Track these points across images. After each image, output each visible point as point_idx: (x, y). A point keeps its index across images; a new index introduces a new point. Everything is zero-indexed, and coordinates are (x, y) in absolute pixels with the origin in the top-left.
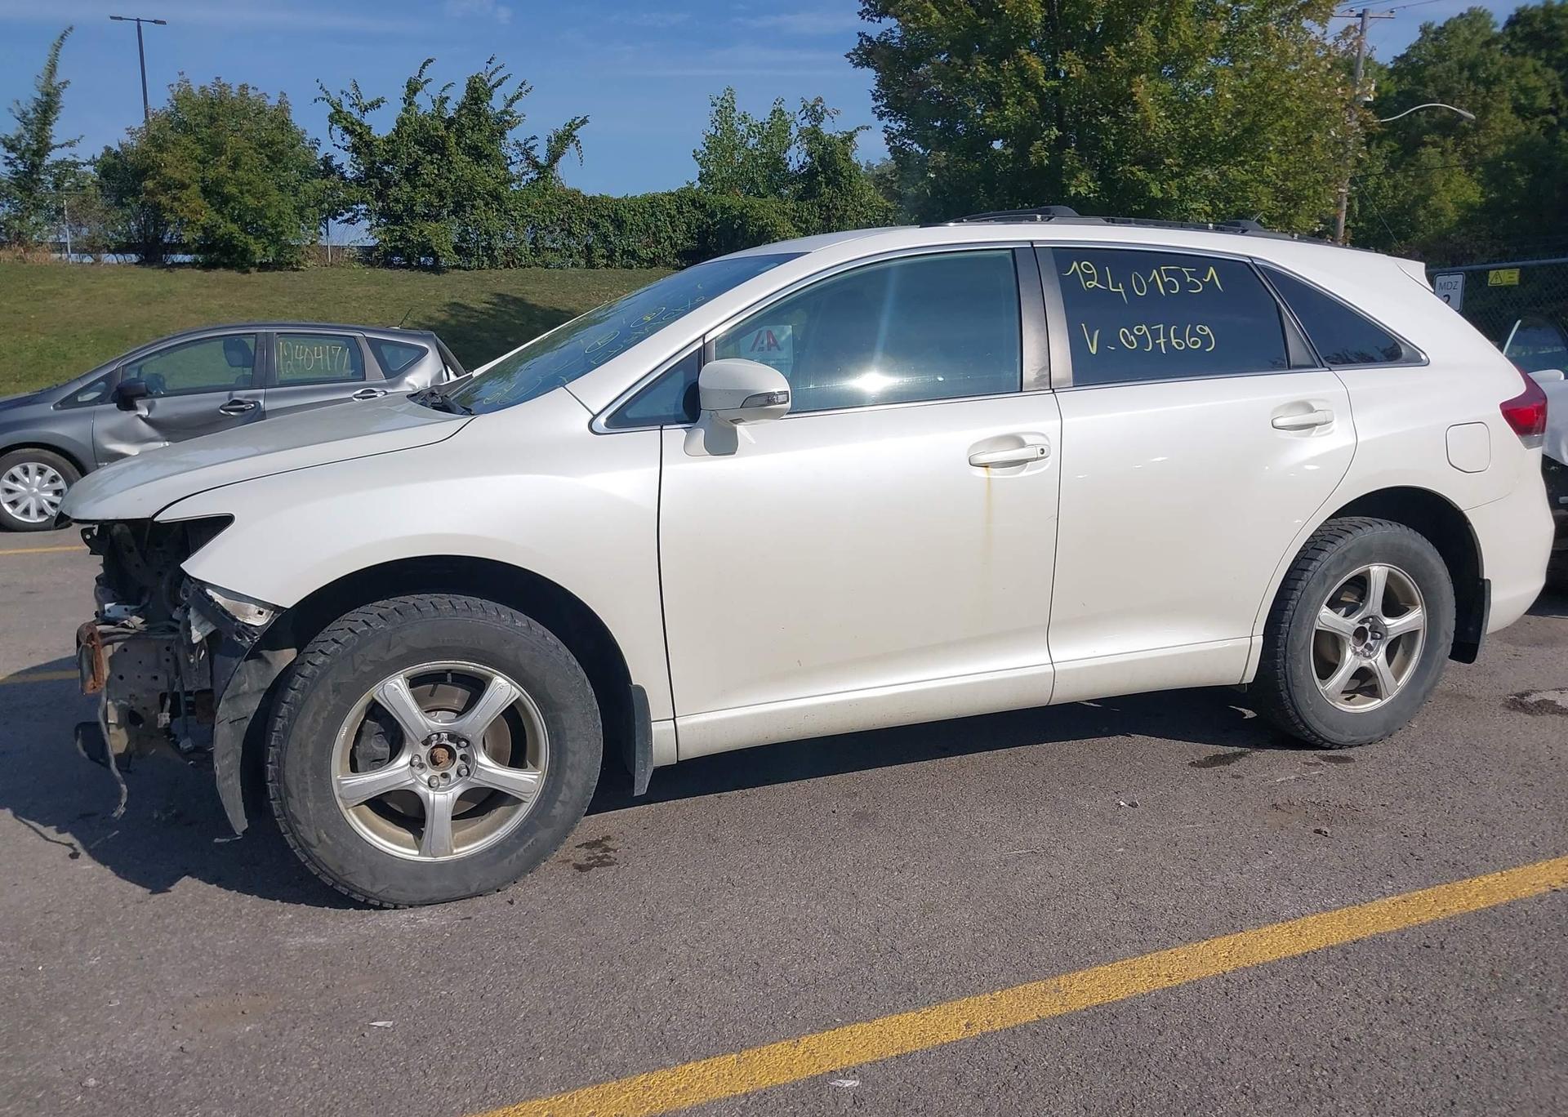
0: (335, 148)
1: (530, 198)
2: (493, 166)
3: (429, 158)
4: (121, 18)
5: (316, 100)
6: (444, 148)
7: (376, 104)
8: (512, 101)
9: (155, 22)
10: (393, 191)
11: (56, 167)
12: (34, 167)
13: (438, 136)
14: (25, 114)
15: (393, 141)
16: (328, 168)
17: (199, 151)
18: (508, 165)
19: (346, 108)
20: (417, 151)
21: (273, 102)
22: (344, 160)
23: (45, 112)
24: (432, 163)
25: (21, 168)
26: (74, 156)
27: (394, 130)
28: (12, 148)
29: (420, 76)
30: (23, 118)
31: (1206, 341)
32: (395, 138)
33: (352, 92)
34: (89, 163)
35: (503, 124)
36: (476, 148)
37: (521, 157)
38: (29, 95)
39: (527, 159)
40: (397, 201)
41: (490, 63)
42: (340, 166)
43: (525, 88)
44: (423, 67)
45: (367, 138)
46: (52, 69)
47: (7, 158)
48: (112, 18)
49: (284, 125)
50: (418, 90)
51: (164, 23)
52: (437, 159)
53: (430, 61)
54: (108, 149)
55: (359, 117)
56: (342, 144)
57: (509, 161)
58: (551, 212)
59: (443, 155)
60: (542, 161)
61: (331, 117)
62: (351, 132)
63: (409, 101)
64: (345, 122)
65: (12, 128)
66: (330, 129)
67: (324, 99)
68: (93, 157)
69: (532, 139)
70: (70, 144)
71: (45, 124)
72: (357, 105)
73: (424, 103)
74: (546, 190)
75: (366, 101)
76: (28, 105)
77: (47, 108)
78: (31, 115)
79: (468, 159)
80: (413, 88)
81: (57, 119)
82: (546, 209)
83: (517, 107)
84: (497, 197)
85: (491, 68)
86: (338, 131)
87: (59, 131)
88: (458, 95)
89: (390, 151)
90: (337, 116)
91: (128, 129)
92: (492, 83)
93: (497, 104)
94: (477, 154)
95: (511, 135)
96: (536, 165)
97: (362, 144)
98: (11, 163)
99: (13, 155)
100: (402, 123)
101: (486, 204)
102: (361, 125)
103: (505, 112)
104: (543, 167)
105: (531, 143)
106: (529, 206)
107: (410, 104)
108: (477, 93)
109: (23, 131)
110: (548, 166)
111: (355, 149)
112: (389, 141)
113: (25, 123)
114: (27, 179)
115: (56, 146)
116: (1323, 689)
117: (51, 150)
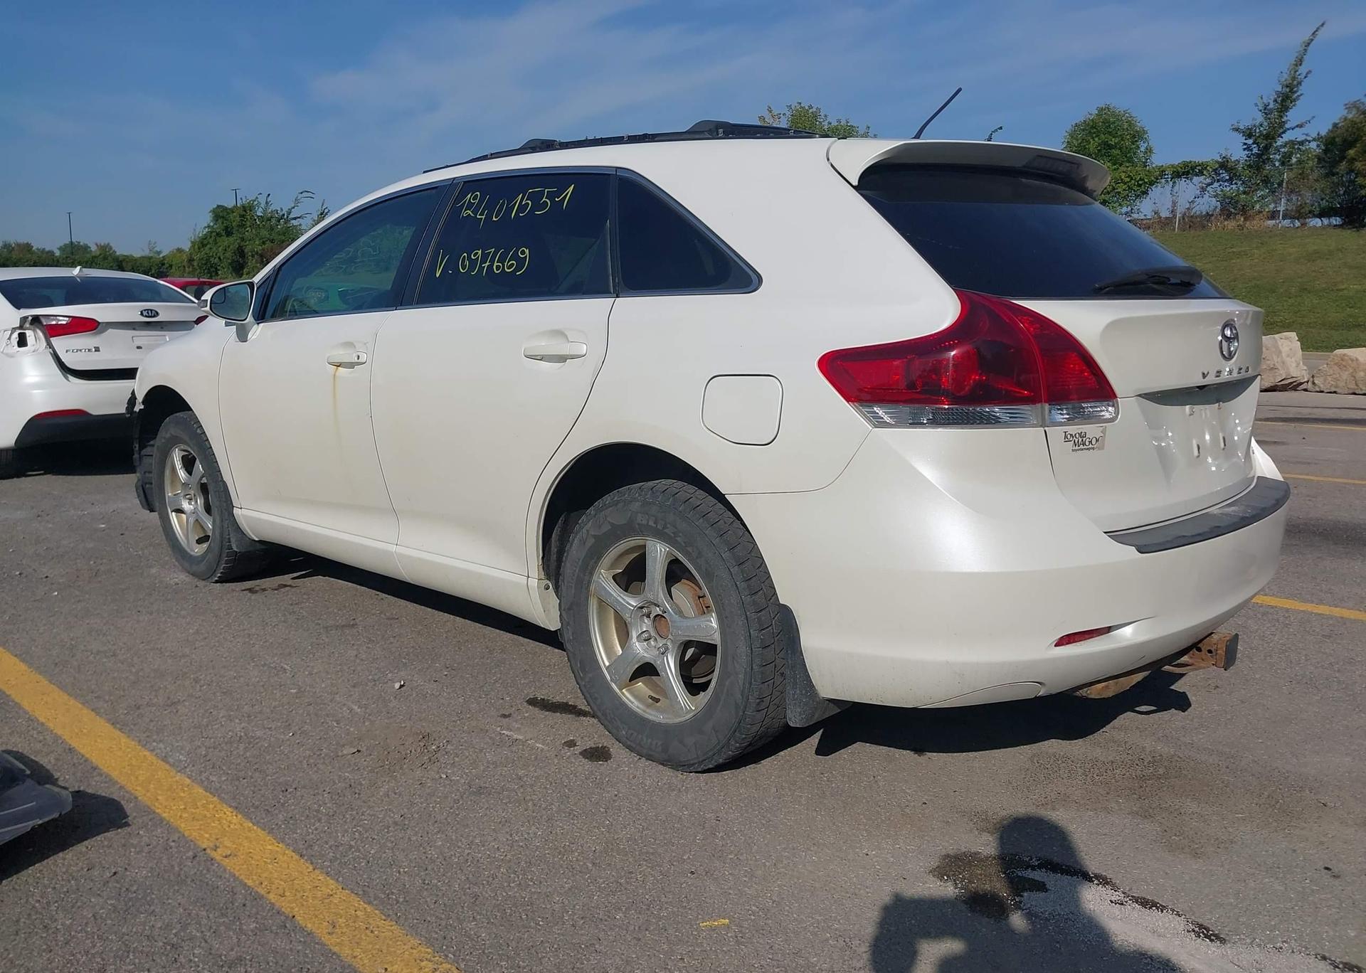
11: (1285, 146)
12: (1267, 148)
14: (1266, 107)
23: (1283, 100)
25: (1255, 150)
26: (1305, 135)
28: (1250, 136)
30: (1266, 110)
31: (521, 262)
34: (1314, 140)
38: (1270, 91)
46: (1299, 62)
47: (1245, 144)
54: (1333, 125)
65: (1254, 117)
68: (1318, 134)
70: (1300, 126)
71: (1282, 111)
76: (1270, 98)
77: (1286, 99)
78: (1271, 106)
81: (1294, 105)
87: (1293, 117)
91: (1346, 105)
98: (1248, 148)
99: (1250, 142)
109: (1261, 120)
113: (1266, 113)
114: (1259, 161)
115: (1288, 129)
116: (607, 668)
117: (1284, 132)
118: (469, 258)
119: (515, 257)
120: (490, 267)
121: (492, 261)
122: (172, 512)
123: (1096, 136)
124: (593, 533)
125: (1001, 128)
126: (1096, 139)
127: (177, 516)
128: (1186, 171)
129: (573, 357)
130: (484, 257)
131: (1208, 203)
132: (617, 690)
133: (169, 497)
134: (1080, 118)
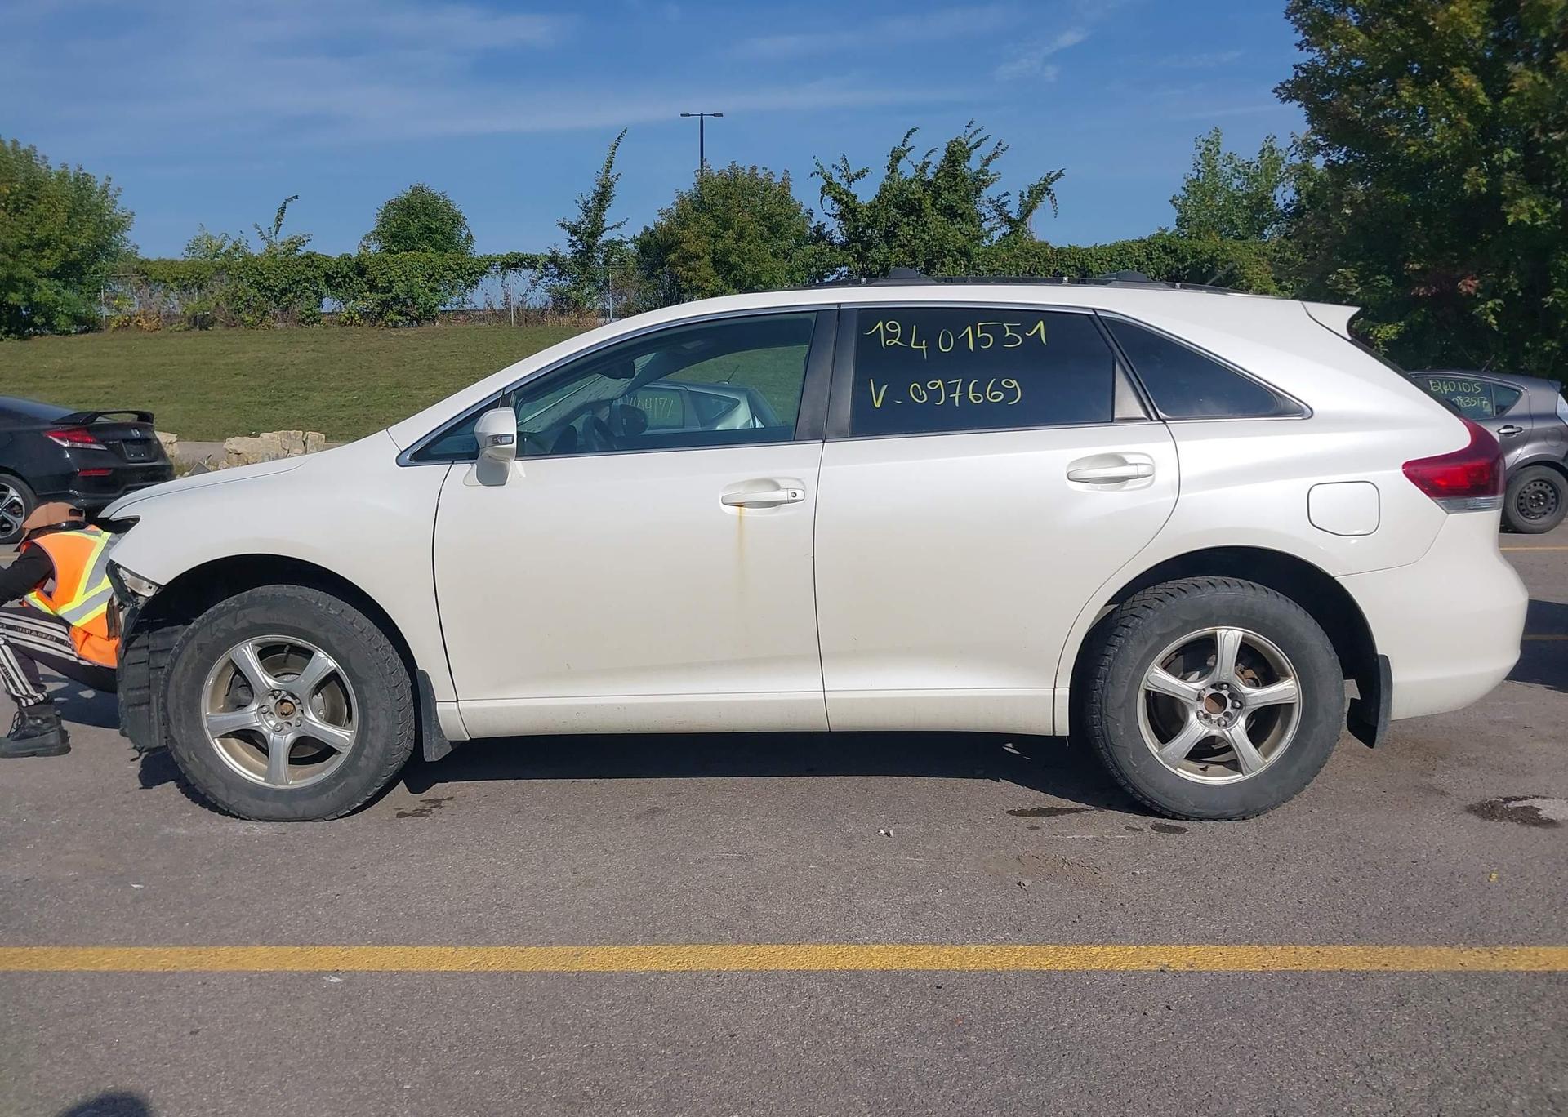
0: (824, 215)
1: (999, 252)
2: (966, 224)
3: (906, 220)
4: (689, 115)
5: (812, 175)
6: (921, 210)
7: (860, 175)
8: (988, 160)
9: (714, 115)
10: (873, 253)
11: (606, 246)
12: (590, 246)
13: (915, 199)
14: (586, 204)
15: (876, 206)
16: (820, 235)
17: (713, 226)
18: (983, 222)
19: (835, 180)
20: (894, 213)
21: (777, 180)
22: (834, 228)
23: (601, 200)
24: (909, 225)
25: (580, 247)
26: (622, 236)
27: (876, 196)
28: (575, 233)
29: (903, 145)
30: (585, 208)
31: (1011, 394)
32: (876, 203)
33: (841, 165)
34: (631, 241)
35: (978, 184)
36: (952, 207)
37: (994, 213)
38: (588, 189)
39: (1000, 215)
40: (875, 262)
41: (968, 127)
42: (830, 233)
43: (1001, 147)
44: (907, 137)
45: (852, 206)
46: (610, 163)
47: (570, 240)
48: (682, 115)
49: (784, 199)
50: (901, 157)
51: (721, 115)
52: (913, 221)
53: (914, 130)
54: (647, 228)
55: (846, 188)
56: (832, 212)
57: (983, 218)
58: (1018, 265)
59: (919, 217)
60: (1014, 216)
61: (823, 189)
62: (839, 201)
63: (892, 168)
64: (834, 192)
65: (575, 216)
66: (821, 199)
67: (818, 173)
68: (635, 236)
69: (1005, 195)
70: (618, 226)
71: (600, 211)
72: (845, 176)
73: (907, 169)
74: (1016, 244)
75: (853, 172)
76: (589, 196)
77: (603, 198)
78: (591, 204)
79: (943, 218)
80: (896, 157)
81: (609, 206)
82: (1014, 262)
83: (992, 168)
84: (966, 253)
85: (970, 131)
86: (828, 201)
87: (610, 216)
88: (937, 159)
89: (872, 216)
90: (828, 188)
91: (659, 211)
92: (969, 146)
93: (973, 164)
94: (951, 213)
95: (986, 193)
96: (1009, 221)
97: (848, 211)
98: (573, 245)
99: (575, 238)
100: (884, 189)
101: (955, 261)
102: (847, 194)
103: (981, 172)
104: (1014, 221)
105: (1004, 200)
106: (996, 261)
107: (893, 172)
108: (955, 156)
109: (583, 217)
110: (1020, 221)
111: (842, 217)
112: (872, 207)
113: (586, 211)
114: (584, 257)
115: (607, 229)
117: (603, 232)
118: (924, 388)
120: (964, 397)
121: (964, 389)
122: (215, 738)
123: (416, 218)
125: (297, 197)
126: (416, 221)
127: (222, 744)
128: (514, 263)
129: (1138, 477)
131: (540, 297)
133: (207, 716)
134: (392, 198)
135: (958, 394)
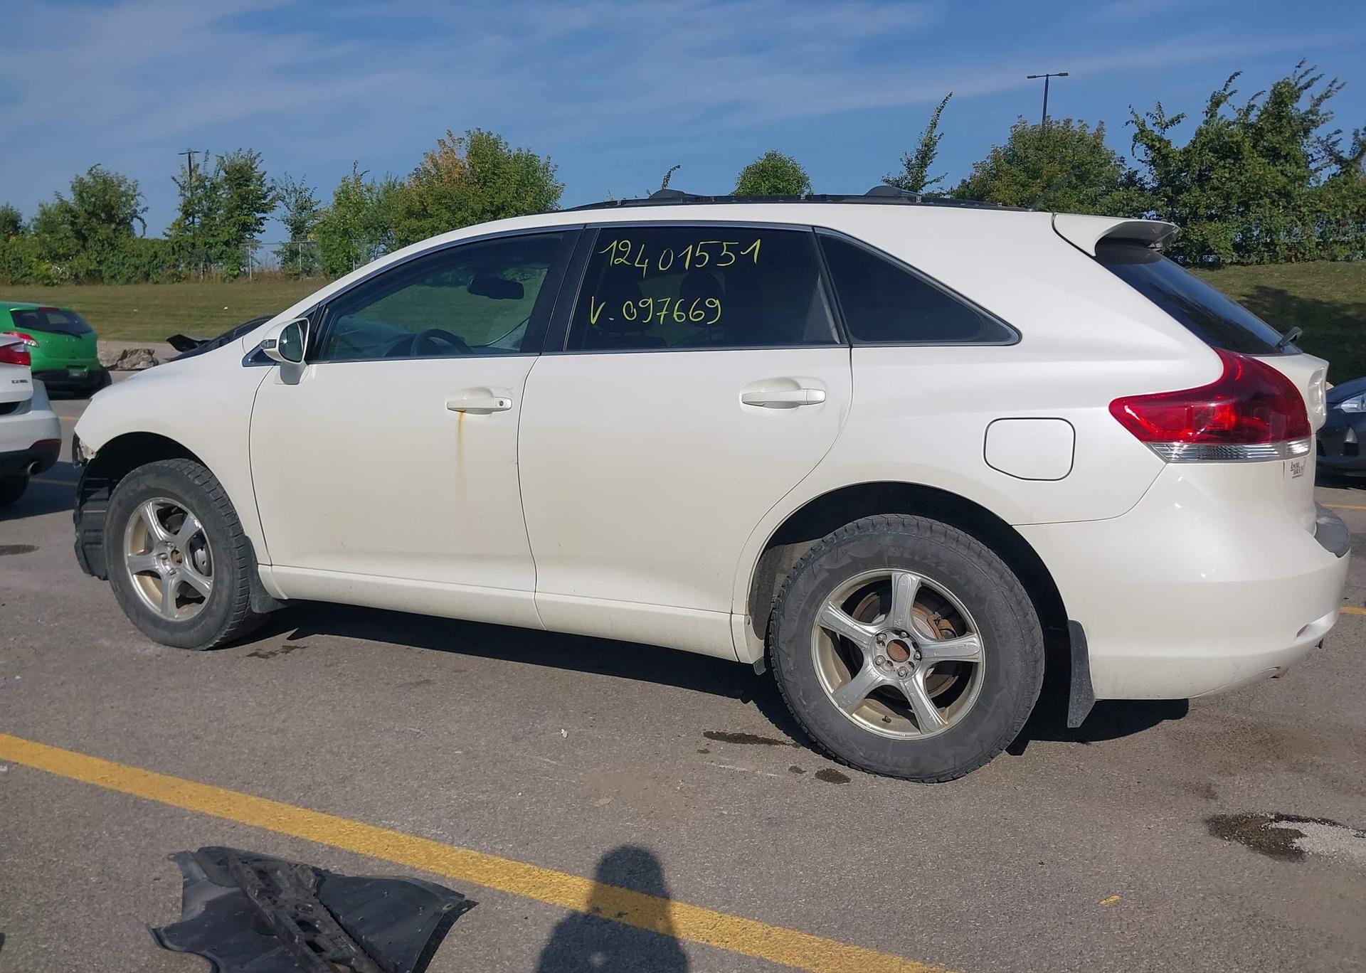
0: (1137, 163)
1: (1324, 194)
2: (1290, 165)
3: (1221, 163)
4: (1035, 77)
5: (1127, 124)
6: (1239, 152)
7: (1176, 121)
8: (1320, 100)
9: (1060, 75)
10: (1184, 197)
13: (1233, 142)
14: (909, 161)
15: (1190, 151)
16: (1131, 180)
17: (1023, 177)
18: (1310, 163)
19: (1149, 127)
20: (1210, 157)
21: (1091, 131)
22: (1148, 176)
23: (923, 158)
24: (1225, 167)
26: (941, 189)
27: (1191, 141)
29: (1225, 90)
30: (909, 166)
31: (711, 313)
32: (1191, 148)
33: (1155, 112)
34: (948, 193)
35: (1307, 123)
36: (1274, 149)
37: (1323, 153)
38: (912, 149)
39: (1330, 155)
40: (1185, 205)
41: (1299, 67)
42: (1141, 179)
43: (1336, 85)
44: (1230, 81)
45: (1164, 152)
46: (934, 125)
48: (1028, 77)
49: (1096, 148)
50: (1221, 102)
51: (1067, 74)
52: (1230, 163)
53: (1237, 74)
54: (964, 181)
55: (1159, 134)
56: (1144, 158)
57: (1310, 158)
58: (1345, 206)
59: (1236, 159)
60: (1346, 155)
61: (1135, 137)
62: (1151, 147)
63: (1211, 113)
64: (1146, 139)
65: (899, 172)
66: (1133, 147)
67: (1133, 122)
68: (951, 189)
69: (1337, 133)
70: (937, 180)
71: (922, 167)
72: (1159, 123)
73: (1228, 112)
74: (1345, 184)
75: (1167, 119)
76: (912, 155)
77: (925, 156)
78: (913, 162)
79: (1264, 160)
80: (1216, 102)
81: (931, 162)
82: (1339, 203)
83: (1323, 108)
84: (1285, 194)
85: (1301, 71)
86: (1141, 149)
87: (931, 172)
88: (1261, 102)
89: (1185, 160)
90: (1142, 135)
91: (974, 164)
92: (1299, 86)
93: (1303, 105)
94: (1274, 155)
95: (1314, 133)
96: (1339, 160)
97: (1160, 155)
100: (1199, 133)
101: (1272, 203)
102: (1160, 140)
103: (1310, 112)
104: (1346, 161)
105: (1335, 138)
106: (1321, 201)
107: (1211, 117)
108: (1281, 98)
109: (905, 173)
110: (1354, 160)
111: (1153, 162)
112: (1186, 151)
113: (909, 168)
115: (927, 183)
116: (833, 695)
117: (923, 186)
118: (636, 306)
119: (701, 306)
120: (669, 316)
121: (670, 309)
122: (132, 575)
123: (767, 180)
124: (827, 568)
125: (679, 167)
126: (767, 182)
127: (139, 580)
129: (808, 403)
130: (659, 307)
132: (847, 715)
133: (129, 557)
134: (750, 164)
135: (664, 312)
